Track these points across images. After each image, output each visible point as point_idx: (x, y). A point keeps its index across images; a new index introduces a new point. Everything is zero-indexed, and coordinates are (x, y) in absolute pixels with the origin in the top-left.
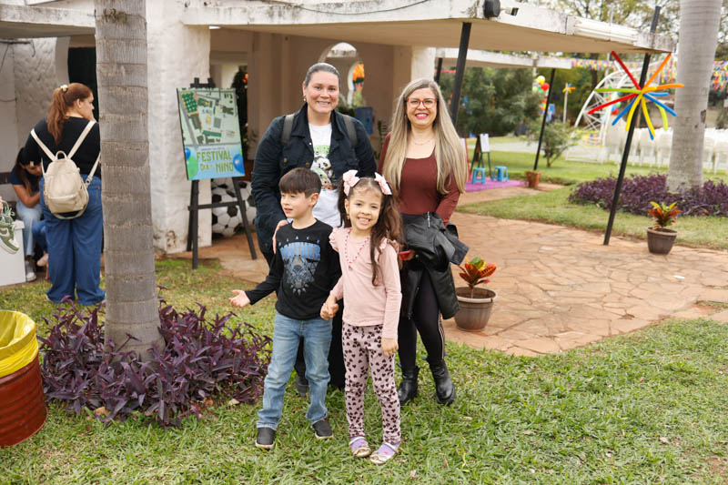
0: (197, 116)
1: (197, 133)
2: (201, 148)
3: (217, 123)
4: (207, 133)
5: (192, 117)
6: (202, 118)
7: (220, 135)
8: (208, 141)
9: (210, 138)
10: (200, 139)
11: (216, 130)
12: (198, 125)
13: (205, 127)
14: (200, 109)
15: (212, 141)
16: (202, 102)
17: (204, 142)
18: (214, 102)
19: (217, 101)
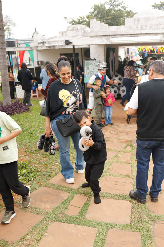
0: (89, 67)
1: (88, 71)
2: (88, 75)
3: (94, 69)
4: (90, 72)
5: (87, 68)
6: (90, 68)
7: (94, 72)
8: (90, 73)
9: (91, 73)
10: (89, 73)
11: (93, 71)
12: (88, 69)
13: (90, 70)
14: (90, 65)
15: (92, 73)
16: (90, 64)
17: (90, 74)
18: (93, 64)
19: (94, 63)
